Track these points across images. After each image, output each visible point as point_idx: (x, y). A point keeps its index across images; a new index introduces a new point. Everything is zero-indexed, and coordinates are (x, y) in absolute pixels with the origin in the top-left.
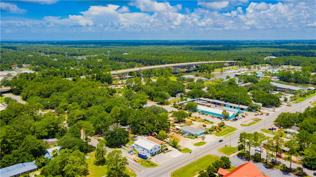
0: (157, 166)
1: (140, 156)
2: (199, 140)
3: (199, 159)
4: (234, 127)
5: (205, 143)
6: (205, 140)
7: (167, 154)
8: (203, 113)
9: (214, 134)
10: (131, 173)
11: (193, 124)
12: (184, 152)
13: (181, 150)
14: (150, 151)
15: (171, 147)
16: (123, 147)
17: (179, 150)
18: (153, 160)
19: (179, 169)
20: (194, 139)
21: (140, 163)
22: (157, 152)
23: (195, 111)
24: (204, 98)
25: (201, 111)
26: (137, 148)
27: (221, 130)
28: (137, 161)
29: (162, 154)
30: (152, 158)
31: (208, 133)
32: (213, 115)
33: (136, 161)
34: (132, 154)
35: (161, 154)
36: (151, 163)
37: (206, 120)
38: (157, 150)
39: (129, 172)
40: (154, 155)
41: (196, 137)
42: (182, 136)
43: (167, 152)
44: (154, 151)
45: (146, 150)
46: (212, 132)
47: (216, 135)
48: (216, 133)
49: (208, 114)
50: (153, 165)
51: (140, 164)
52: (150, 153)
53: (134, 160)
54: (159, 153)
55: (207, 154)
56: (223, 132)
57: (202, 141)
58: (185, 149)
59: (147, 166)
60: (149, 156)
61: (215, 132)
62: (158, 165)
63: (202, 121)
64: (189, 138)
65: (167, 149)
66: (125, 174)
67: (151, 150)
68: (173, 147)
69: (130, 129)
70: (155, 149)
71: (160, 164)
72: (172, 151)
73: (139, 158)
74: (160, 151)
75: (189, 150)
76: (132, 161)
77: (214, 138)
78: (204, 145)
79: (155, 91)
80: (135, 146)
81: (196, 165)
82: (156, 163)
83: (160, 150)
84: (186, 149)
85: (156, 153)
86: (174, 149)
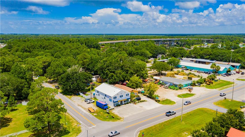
0: (119, 119)
1: (99, 105)
2: (184, 91)
3: (187, 112)
4: (229, 81)
5: (193, 95)
6: (192, 92)
7: (139, 105)
8: (187, 68)
9: (203, 86)
10: (75, 128)
11: (176, 77)
12: (163, 104)
13: (159, 101)
14: (113, 99)
15: (145, 97)
16: (81, 94)
17: (156, 101)
18: (116, 111)
19: (155, 126)
20: (177, 90)
21: (95, 114)
22: (124, 102)
23: (178, 67)
24: (186, 58)
25: (184, 67)
26: (98, 95)
27: (212, 83)
28: (92, 111)
29: (132, 104)
30: (115, 109)
31: (196, 85)
32: (199, 70)
33: (90, 111)
34: (89, 103)
35: (129, 104)
36: (112, 115)
37: (191, 74)
38: (125, 98)
39: (72, 126)
40: (119, 105)
41: (180, 88)
42: (161, 87)
43: (139, 102)
44: (119, 99)
45: (109, 97)
46: (201, 85)
47: (207, 88)
48: (206, 86)
49: (192, 70)
50: (114, 118)
51: (95, 116)
52: (114, 102)
53: (89, 110)
54: (128, 103)
55: (198, 108)
56: (215, 85)
57: (189, 92)
58: (165, 100)
59: (105, 119)
60: (111, 105)
61: (204, 84)
62: (121, 118)
63: (186, 75)
64: (171, 88)
65: (139, 99)
66: (64, 128)
67: (115, 98)
68: (148, 97)
69: (98, 77)
70: (120, 97)
71: (125, 117)
72: (147, 101)
73: (96, 108)
74: (130, 100)
75: (171, 101)
76: (84, 111)
77: (205, 90)
78: (192, 97)
79: (135, 50)
80: (96, 93)
81: (183, 122)
82: (118, 115)
83: (128, 99)
84: (167, 100)
85: (122, 102)
86: (149, 99)
